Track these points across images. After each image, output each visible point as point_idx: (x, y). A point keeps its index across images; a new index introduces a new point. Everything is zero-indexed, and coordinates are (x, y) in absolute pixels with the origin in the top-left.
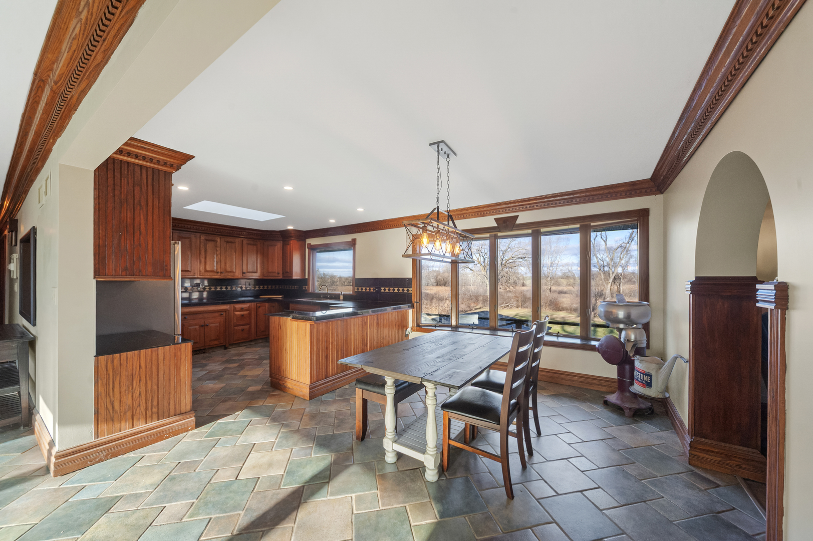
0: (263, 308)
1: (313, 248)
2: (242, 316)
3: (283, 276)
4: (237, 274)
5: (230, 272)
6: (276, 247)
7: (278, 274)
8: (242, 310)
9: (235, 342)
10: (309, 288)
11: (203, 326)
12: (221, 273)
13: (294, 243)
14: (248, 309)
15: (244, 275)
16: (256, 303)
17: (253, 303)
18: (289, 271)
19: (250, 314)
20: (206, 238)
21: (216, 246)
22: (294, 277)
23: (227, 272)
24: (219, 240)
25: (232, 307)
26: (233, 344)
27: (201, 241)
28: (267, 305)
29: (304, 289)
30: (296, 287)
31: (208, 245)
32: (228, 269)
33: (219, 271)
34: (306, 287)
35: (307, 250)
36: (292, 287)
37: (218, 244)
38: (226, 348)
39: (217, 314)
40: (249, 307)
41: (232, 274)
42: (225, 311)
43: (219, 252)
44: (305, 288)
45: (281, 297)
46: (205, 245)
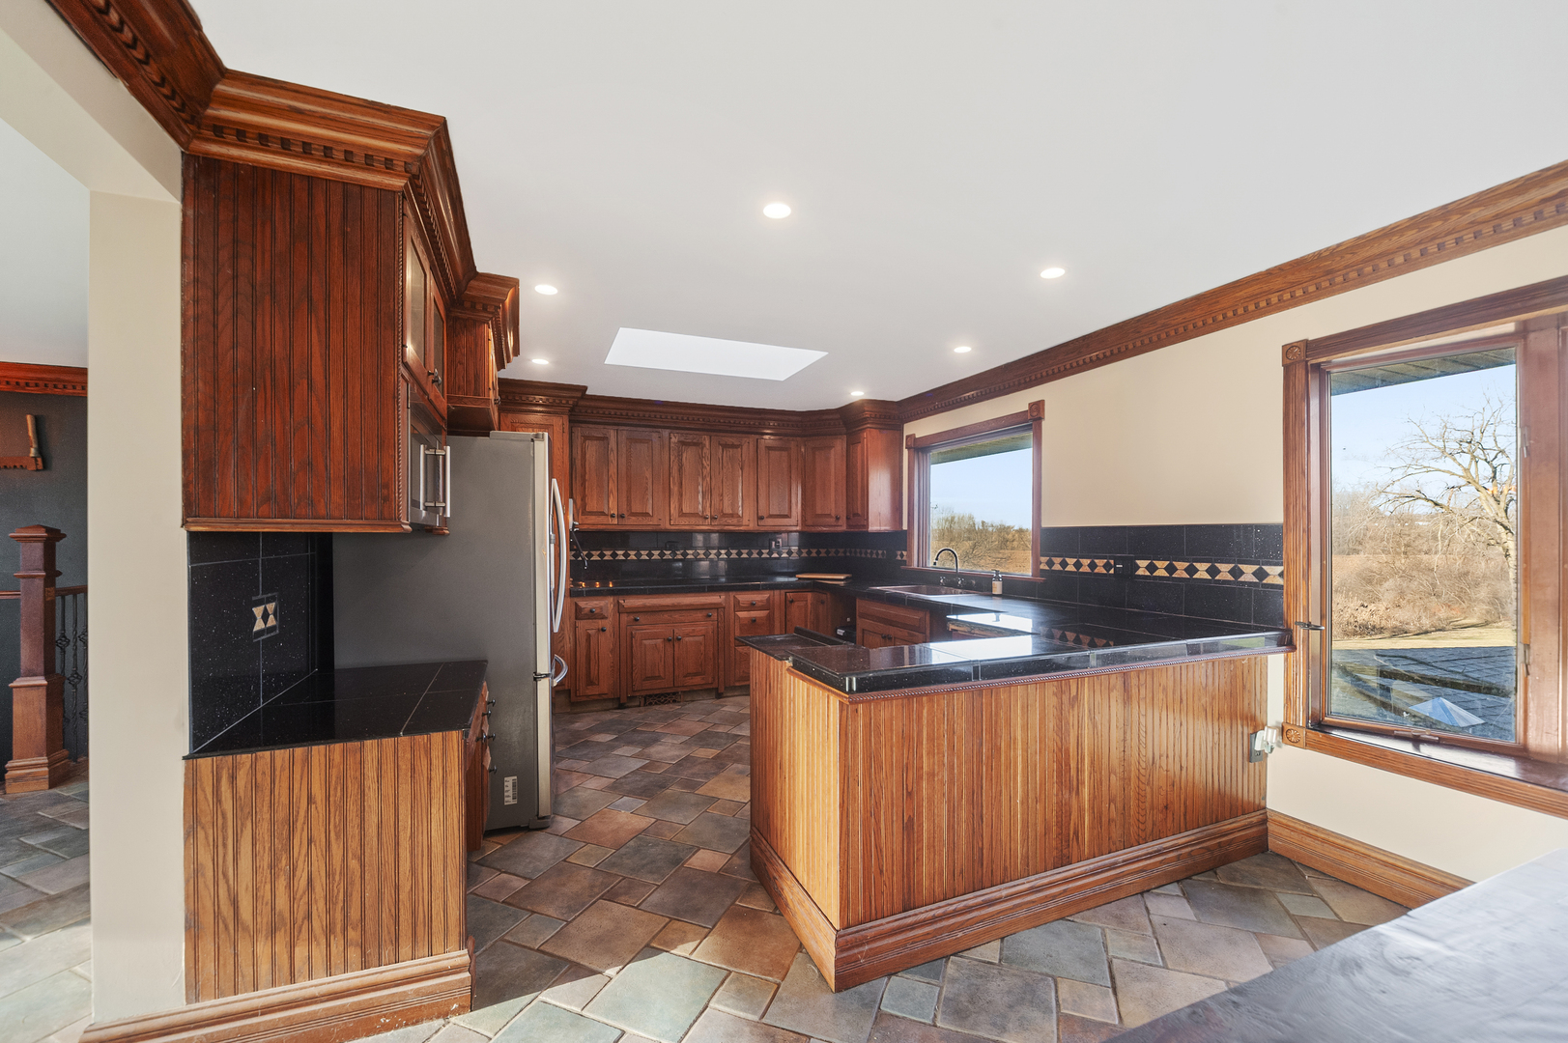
0: (802, 604)
1: (921, 448)
2: (754, 621)
3: (849, 526)
4: (745, 521)
5: (732, 516)
6: (832, 451)
7: (837, 519)
8: (752, 606)
9: (737, 684)
10: (910, 556)
11: (670, 640)
12: (713, 518)
13: (872, 440)
14: (767, 606)
15: (761, 523)
16: (783, 592)
17: (777, 592)
18: (860, 512)
19: (770, 618)
20: (682, 439)
21: (701, 457)
22: (873, 527)
23: (725, 515)
24: (707, 443)
25: (732, 599)
26: (734, 688)
27: (672, 445)
28: (809, 596)
29: (899, 558)
30: (880, 552)
31: (684, 455)
32: (728, 510)
33: (708, 513)
34: (905, 553)
35: (906, 452)
36: (872, 553)
37: (706, 451)
38: (719, 696)
39: (699, 615)
40: (768, 600)
41: (735, 521)
42: (716, 607)
43: (708, 468)
44: (902, 556)
45: (842, 577)
46: (680, 456)
